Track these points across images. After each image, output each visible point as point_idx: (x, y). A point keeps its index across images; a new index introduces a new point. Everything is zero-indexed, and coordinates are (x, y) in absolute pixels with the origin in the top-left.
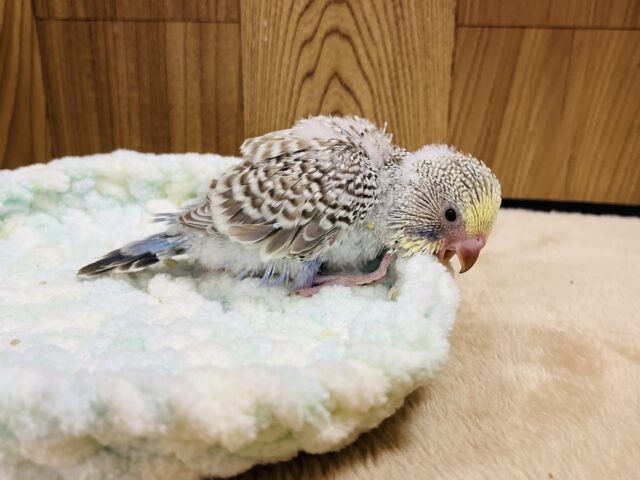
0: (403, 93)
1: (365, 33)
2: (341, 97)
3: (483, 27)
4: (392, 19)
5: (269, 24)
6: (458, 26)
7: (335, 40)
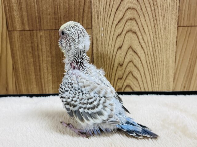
0: (157, 53)
1: (142, 31)
2: (133, 56)
3: (188, 26)
4: (153, 25)
6: (179, 26)
7: (130, 34)
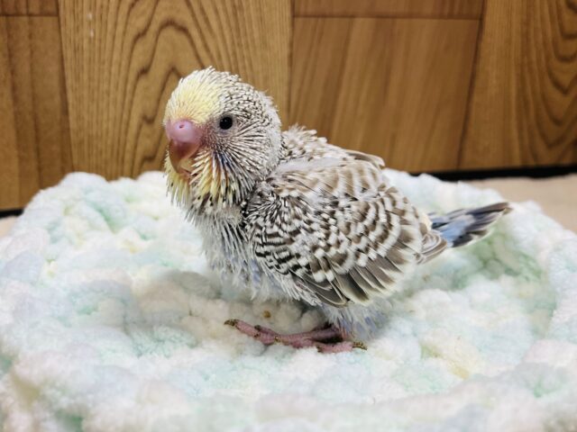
1: (203, 25)
3: (317, 17)
5: (94, 17)
6: (294, 15)
7: (170, 33)
